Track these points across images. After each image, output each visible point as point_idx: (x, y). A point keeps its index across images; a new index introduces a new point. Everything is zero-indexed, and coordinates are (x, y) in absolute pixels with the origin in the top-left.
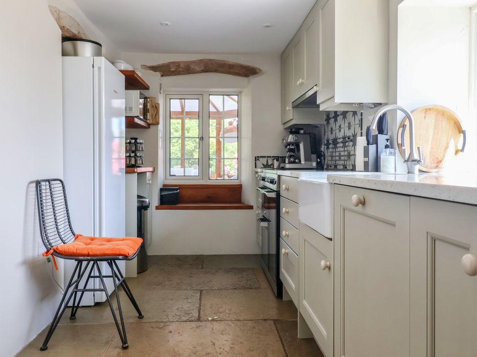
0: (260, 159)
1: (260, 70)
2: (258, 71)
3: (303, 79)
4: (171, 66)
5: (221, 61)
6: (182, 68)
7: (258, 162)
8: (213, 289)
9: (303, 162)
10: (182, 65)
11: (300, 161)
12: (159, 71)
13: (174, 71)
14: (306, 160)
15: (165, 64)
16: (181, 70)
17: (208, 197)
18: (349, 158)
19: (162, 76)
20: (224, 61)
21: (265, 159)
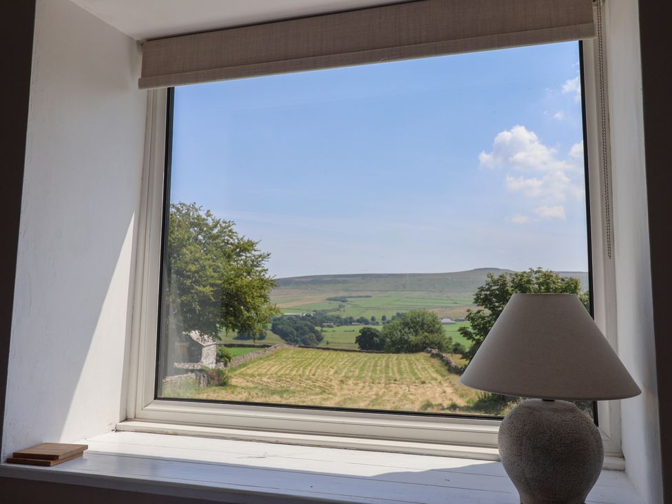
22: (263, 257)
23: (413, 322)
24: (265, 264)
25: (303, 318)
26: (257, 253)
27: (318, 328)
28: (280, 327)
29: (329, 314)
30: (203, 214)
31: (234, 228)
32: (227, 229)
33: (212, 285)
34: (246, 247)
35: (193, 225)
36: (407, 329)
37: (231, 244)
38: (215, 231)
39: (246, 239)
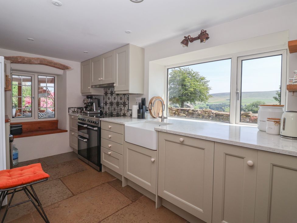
0: (71, 109)
1: (70, 68)
2: (69, 68)
3: (102, 78)
4: (19, 58)
5: (50, 60)
6: (26, 61)
7: (70, 110)
8: (65, 176)
9: (95, 110)
10: (26, 59)
11: (93, 110)
12: (10, 60)
13: (20, 62)
14: (96, 109)
15: (14, 57)
16: (25, 61)
17: (39, 128)
18: (121, 111)
19: (11, 63)
20: (51, 61)
21: (73, 109)
22: (208, 81)
23: (256, 104)
24: (208, 83)
25: (219, 105)
26: (205, 80)
27: (223, 108)
28: (211, 107)
29: (227, 104)
30: (190, 70)
31: (199, 74)
32: (197, 74)
33: (193, 88)
34: (203, 79)
35: (188, 74)
36: (254, 107)
37: (198, 78)
38: (194, 74)
39: (203, 77)
